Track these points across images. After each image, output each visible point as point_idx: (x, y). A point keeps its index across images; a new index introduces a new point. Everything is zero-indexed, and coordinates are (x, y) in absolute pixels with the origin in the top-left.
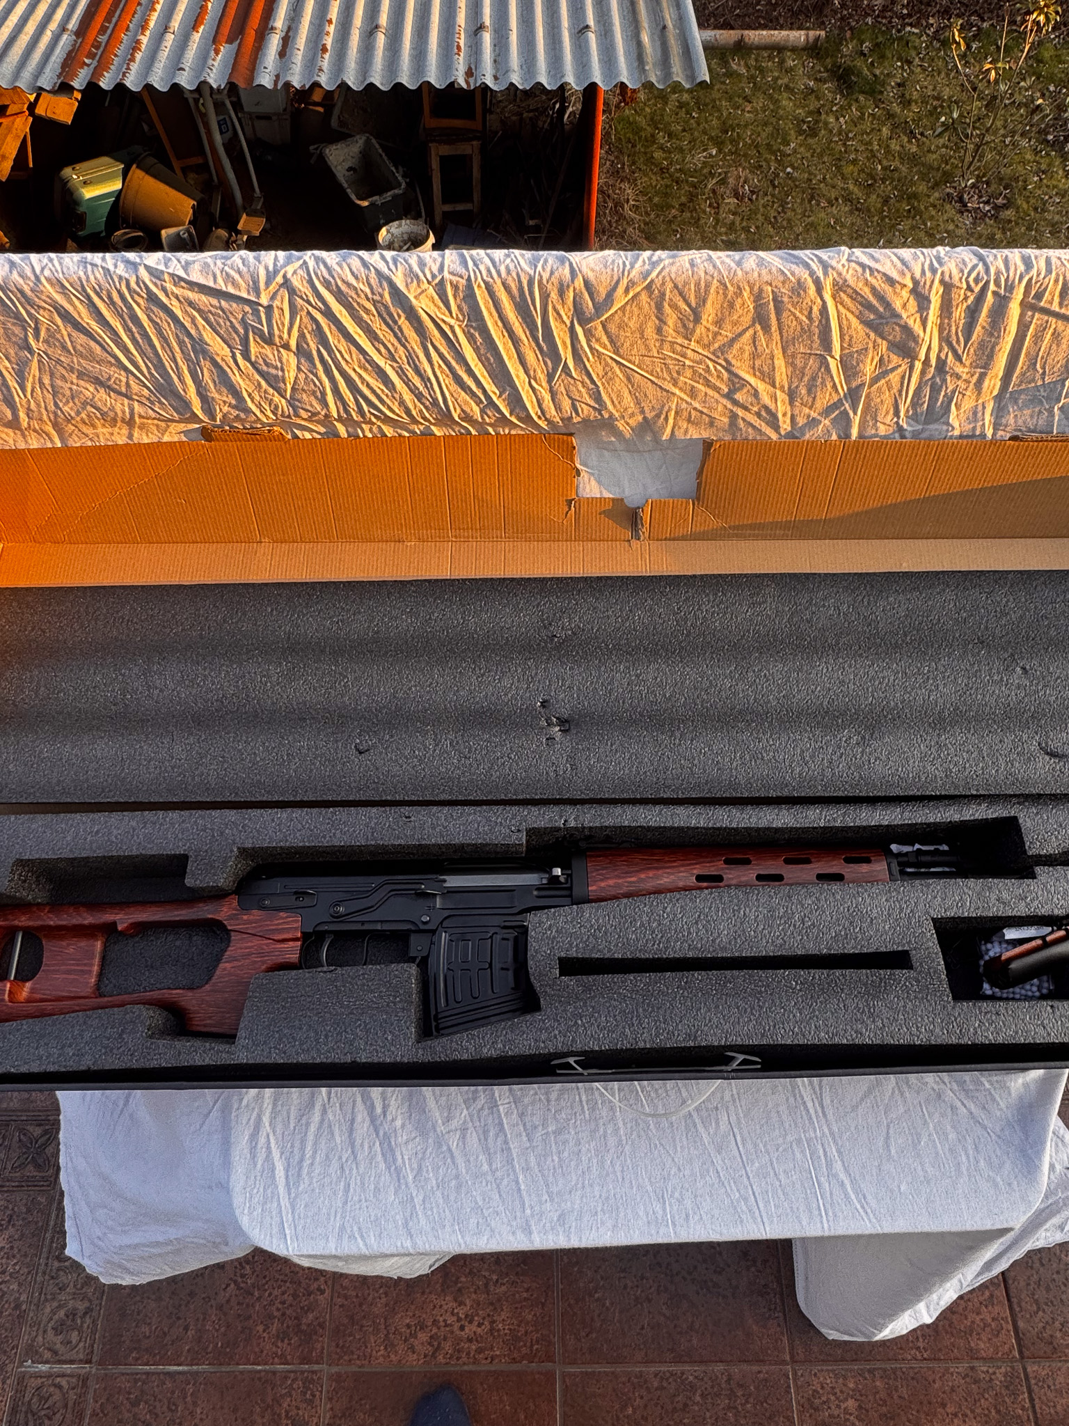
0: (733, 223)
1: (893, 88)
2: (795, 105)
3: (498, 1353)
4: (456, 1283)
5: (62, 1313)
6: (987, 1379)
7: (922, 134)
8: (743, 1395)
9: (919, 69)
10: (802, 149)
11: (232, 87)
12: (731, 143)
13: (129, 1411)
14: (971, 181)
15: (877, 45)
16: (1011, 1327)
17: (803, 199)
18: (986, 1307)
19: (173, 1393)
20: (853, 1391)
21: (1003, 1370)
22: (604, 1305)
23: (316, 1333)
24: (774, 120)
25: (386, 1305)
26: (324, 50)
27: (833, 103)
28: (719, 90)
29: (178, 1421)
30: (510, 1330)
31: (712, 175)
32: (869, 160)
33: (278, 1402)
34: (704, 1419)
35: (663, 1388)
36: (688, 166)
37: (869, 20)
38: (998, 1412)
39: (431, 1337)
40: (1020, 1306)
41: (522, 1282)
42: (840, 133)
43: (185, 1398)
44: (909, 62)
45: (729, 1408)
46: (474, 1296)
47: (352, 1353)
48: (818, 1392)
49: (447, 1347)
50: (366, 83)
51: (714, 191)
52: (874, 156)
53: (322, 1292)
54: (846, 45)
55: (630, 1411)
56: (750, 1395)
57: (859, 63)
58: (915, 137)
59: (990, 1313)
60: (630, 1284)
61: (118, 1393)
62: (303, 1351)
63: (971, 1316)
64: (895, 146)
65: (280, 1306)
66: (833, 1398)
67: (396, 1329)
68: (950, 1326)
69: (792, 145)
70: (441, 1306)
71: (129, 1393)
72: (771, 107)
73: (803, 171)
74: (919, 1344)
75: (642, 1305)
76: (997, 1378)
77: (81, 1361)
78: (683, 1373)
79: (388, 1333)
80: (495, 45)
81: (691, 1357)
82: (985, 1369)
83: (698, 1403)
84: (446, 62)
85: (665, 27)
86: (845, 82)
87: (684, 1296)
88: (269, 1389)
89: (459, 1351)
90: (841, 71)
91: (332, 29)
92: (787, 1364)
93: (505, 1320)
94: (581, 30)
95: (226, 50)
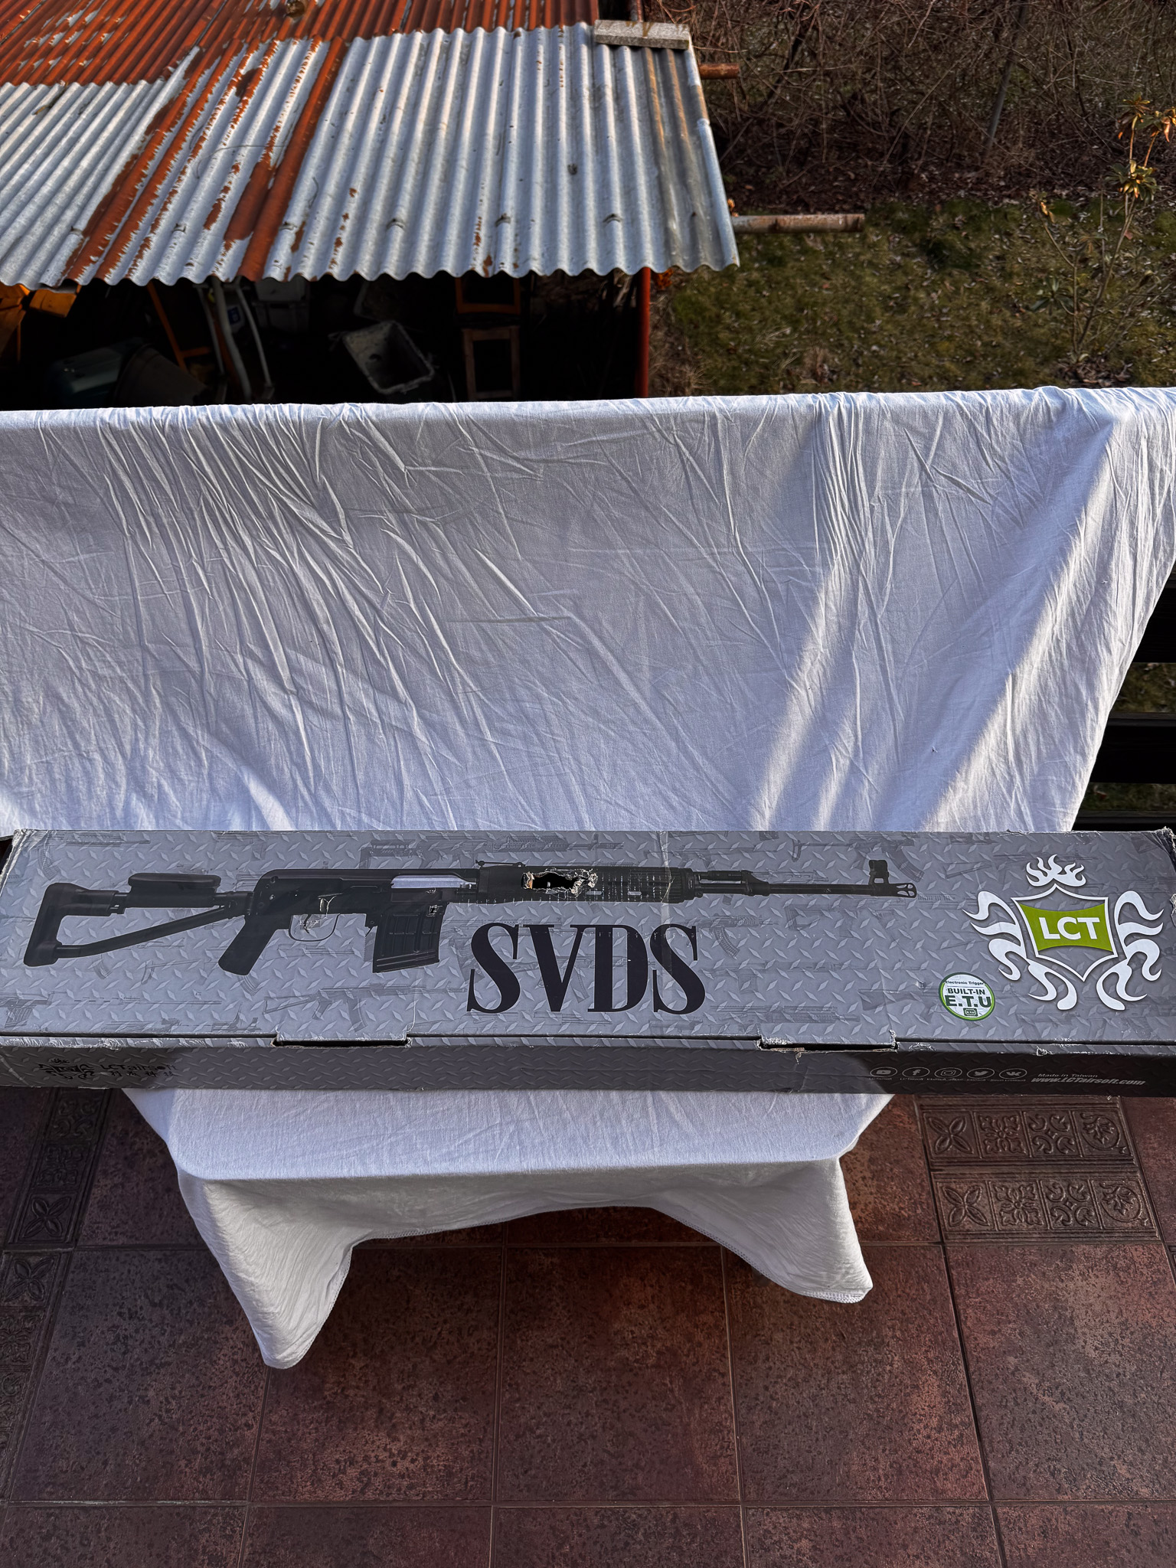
1: (991, 261)
2: (880, 281)
3: (430, 1489)
4: (391, 1419)
6: (954, 1520)
7: (1027, 308)
8: (689, 1534)
9: (1020, 242)
10: (889, 327)
11: (242, 280)
12: (807, 321)
13: (40, 1546)
14: (1083, 356)
16: (981, 1467)
17: (891, 379)
18: (955, 1447)
19: (87, 1527)
20: (808, 1530)
21: (971, 1510)
22: (544, 1442)
23: (240, 1469)
24: (856, 298)
25: (317, 1440)
26: (339, 243)
27: (923, 278)
28: (792, 268)
29: (89, 1556)
30: (445, 1466)
31: (786, 355)
32: (966, 335)
33: (195, 1537)
34: (646, 1558)
35: (603, 1526)
36: (758, 346)
37: (962, 193)
38: (964, 1554)
39: (362, 1473)
40: (991, 1442)
41: (461, 1417)
42: (932, 309)
43: (99, 1531)
44: (1009, 235)
45: (672, 1547)
46: (409, 1432)
47: (277, 1488)
48: (770, 1532)
49: (378, 1482)
50: (381, 272)
51: (788, 372)
52: (972, 332)
53: (249, 1426)
54: (936, 219)
55: (567, 1548)
56: (695, 1536)
57: (951, 237)
58: (1019, 311)
59: (958, 1452)
60: (574, 1421)
61: (30, 1527)
62: (226, 1486)
64: (996, 321)
65: (204, 1441)
66: (785, 1538)
68: (915, 1466)
69: (878, 322)
70: (373, 1442)
71: (41, 1527)
72: (853, 283)
73: (892, 349)
74: (882, 1483)
75: (586, 1443)
76: (964, 1519)
78: (625, 1512)
79: (316, 1469)
80: (516, 235)
81: (635, 1495)
82: (951, 1510)
83: (640, 1542)
84: (465, 253)
85: (694, 215)
86: (936, 257)
87: (631, 1434)
88: (188, 1524)
89: (389, 1488)
90: (931, 246)
91: (348, 224)
92: (738, 1503)
93: (440, 1455)
94: (607, 219)
95: (237, 245)
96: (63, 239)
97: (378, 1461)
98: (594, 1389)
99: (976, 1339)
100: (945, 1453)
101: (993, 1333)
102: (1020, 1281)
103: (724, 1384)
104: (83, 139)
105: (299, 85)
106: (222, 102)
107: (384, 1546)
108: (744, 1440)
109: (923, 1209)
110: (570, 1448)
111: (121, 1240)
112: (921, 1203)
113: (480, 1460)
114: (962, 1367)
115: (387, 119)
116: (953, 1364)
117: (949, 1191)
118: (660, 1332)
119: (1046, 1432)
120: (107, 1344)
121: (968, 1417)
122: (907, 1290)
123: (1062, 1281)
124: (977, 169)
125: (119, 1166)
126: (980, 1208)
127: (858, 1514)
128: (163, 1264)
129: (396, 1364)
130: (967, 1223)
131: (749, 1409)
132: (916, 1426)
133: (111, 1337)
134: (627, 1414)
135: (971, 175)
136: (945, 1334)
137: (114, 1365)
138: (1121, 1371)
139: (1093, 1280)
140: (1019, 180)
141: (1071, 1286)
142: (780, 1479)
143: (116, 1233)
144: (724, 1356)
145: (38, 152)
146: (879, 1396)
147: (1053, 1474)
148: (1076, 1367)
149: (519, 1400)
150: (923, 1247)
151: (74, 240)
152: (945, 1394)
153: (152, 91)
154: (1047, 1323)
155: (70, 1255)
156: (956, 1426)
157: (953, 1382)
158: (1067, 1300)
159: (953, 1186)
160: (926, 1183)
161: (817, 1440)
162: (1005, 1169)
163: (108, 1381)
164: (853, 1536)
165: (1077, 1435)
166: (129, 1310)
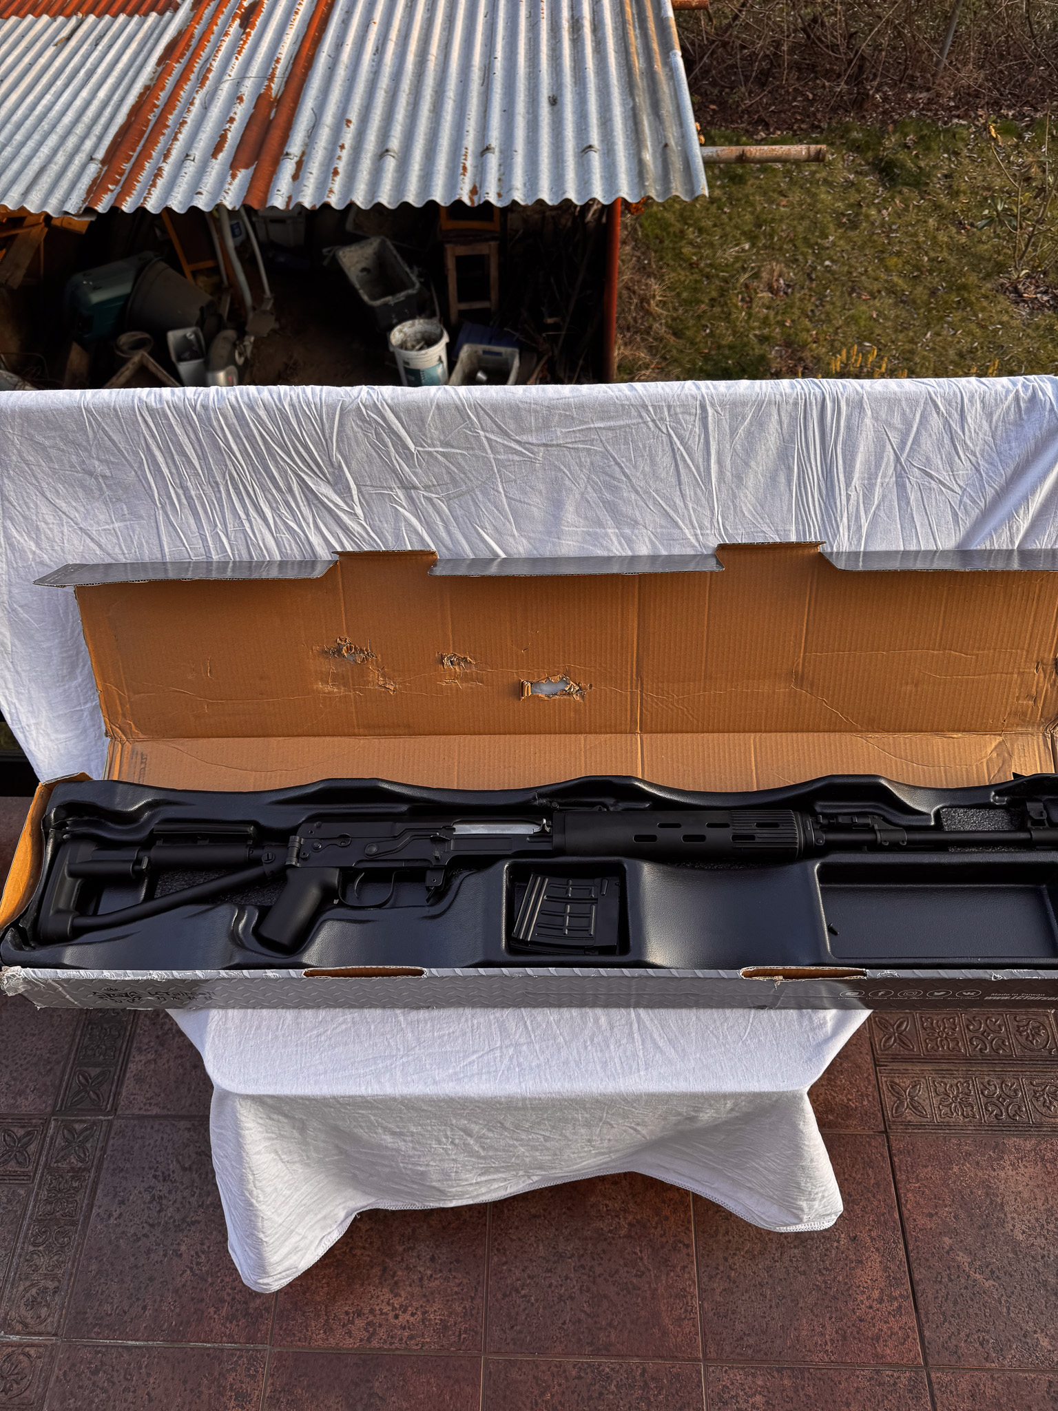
0: (767, 318)
1: (939, 179)
2: (834, 198)
3: (428, 1340)
4: (393, 1276)
5: (34, 1291)
6: (892, 1382)
7: (972, 225)
8: (656, 1387)
9: (967, 160)
10: (842, 242)
11: (247, 208)
12: (765, 237)
13: (89, 1379)
14: (1024, 272)
15: (922, 138)
16: (917, 1336)
17: (842, 292)
18: (894, 1316)
19: (129, 1364)
20: (762, 1387)
21: (908, 1374)
22: (528, 1301)
23: (261, 1318)
24: (811, 214)
25: (328, 1294)
26: (336, 173)
27: (875, 196)
28: (752, 186)
29: (132, 1389)
30: (441, 1320)
31: (744, 269)
32: (914, 250)
33: (224, 1376)
34: (618, 1406)
35: (580, 1378)
36: (718, 261)
37: (914, 113)
39: (368, 1324)
40: (927, 1314)
41: (455, 1277)
42: (882, 225)
43: (140, 1368)
44: (956, 154)
45: (641, 1398)
46: (409, 1289)
47: (294, 1335)
48: (728, 1388)
49: (382, 1332)
50: (375, 201)
51: (747, 286)
52: (919, 248)
54: (889, 139)
55: (548, 1396)
56: (662, 1389)
57: (902, 156)
58: (964, 228)
59: (897, 1321)
60: (555, 1283)
61: (81, 1362)
62: (249, 1331)
63: (879, 1325)
64: (942, 237)
66: (741, 1393)
67: (336, 1316)
68: (858, 1333)
69: (831, 238)
70: (378, 1296)
71: (90, 1363)
72: (809, 200)
73: (844, 264)
74: (828, 1348)
75: (565, 1303)
76: (901, 1382)
77: (48, 1334)
78: (600, 1365)
79: (328, 1319)
80: (500, 165)
81: (609, 1351)
82: (890, 1373)
83: (613, 1393)
84: (452, 183)
85: (666, 145)
86: (887, 175)
87: (606, 1297)
88: (217, 1364)
89: (392, 1337)
90: (883, 164)
91: (345, 154)
92: (699, 1361)
93: (436, 1312)
94: (585, 150)
95: (243, 175)
96: (84, 167)
97: (382, 1314)
98: (573, 1255)
99: (915, 1220)
100: (886, 1322)
101: (931, 1215)
102: (956, 1169)
103: (688, 1255)
104: (100, 70)
105: (298, 17)
106: (226, 34)
107: (388, 1389)
108: (706, 1305)
109: (869, 1101)
110: (551, 1307)
111: (155, 1111)
112: (868, 1096)
113: (472, 1315)
114: (902, 1246)
115: (380, 51)
116: (894, 1242)
117: (893, 1084)
118: (631, 1206)
119: (976, 1305)
120: (144, 1203)
121: (906, 1290)
122: (854, 1175)
123: (994, 1170)
124: (928, 90)
125: (152, 1044)
126: (921, 1101)
127: (807, 1375)
128: (192, 1133)
129: (397, 1228)
130: (909, 1115)
131: (711, 1277)
132: (860, 1298)
133: (148, 1197)
134: (602, 1278)
135: (924, 95)
136: (887, 1216)
137: (151, 1221)
138: (1046, 1253)
139: (1022, 1170)
140: (968, 101)
141: (1002, 1174)
142: (737, 1340)
143: (150, 1104)
144: (688, 1229)
145: (59, 83)
146: (827, 1269)
147: (982, 1344)
148: (1005, 1248)
149: (506, 1263)
150: (868, 1136)
151: (93, 169)
152: (886, 1269)
153: (162, 23)
154: (980, 1208)
155: (110, 1123)
156: (896, 1299)
157: (894, 1258)
158: (998, 1188)
159: (897, 1080)
160: (872, 1077)
161: (771, 1307)
162: (945, 1067)
163: (145, 1236)
164: (801, 1393)
165: (1005, 1310)
166: (163, 1173)
